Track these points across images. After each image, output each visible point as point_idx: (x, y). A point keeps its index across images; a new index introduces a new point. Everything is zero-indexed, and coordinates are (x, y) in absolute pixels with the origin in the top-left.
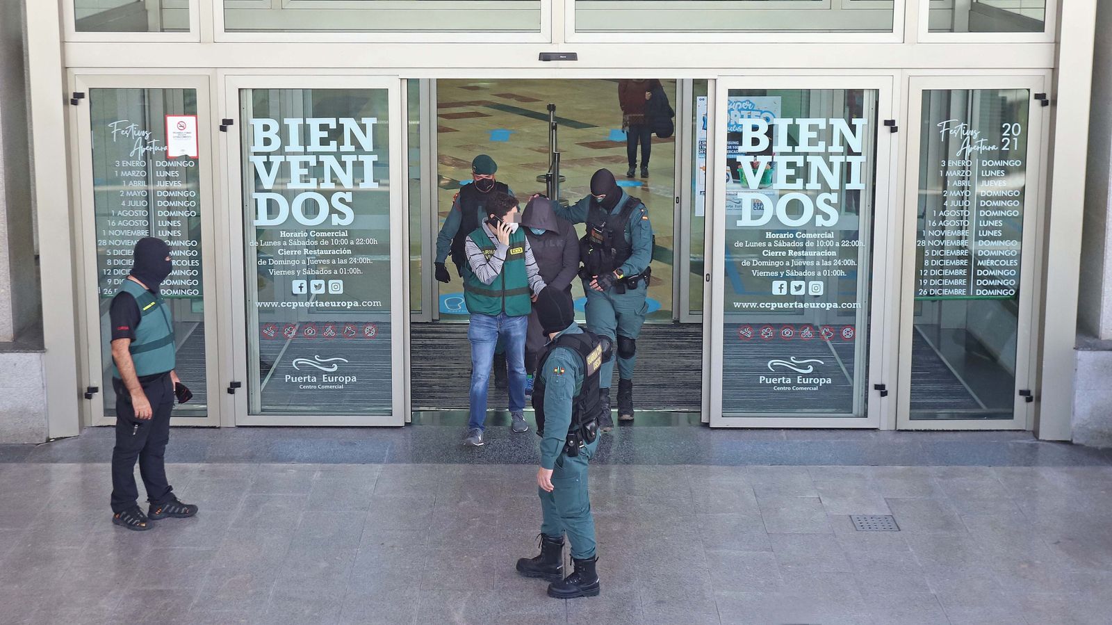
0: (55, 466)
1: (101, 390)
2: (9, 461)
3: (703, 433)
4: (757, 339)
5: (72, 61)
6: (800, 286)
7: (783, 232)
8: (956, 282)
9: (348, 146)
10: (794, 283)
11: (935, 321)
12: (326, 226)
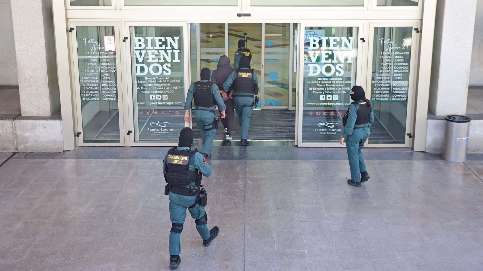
0: (66, 160)
1: (82, 133)
2: (50, 158)
3: (296, 149)
4: (314, 115)
5: (69, 16)
6: (330, 97)
7: (324, 78)
8: (385, 96)
9: (169, 47)
10: (328, 96)
11: (379, 109)
12: (161, 76)
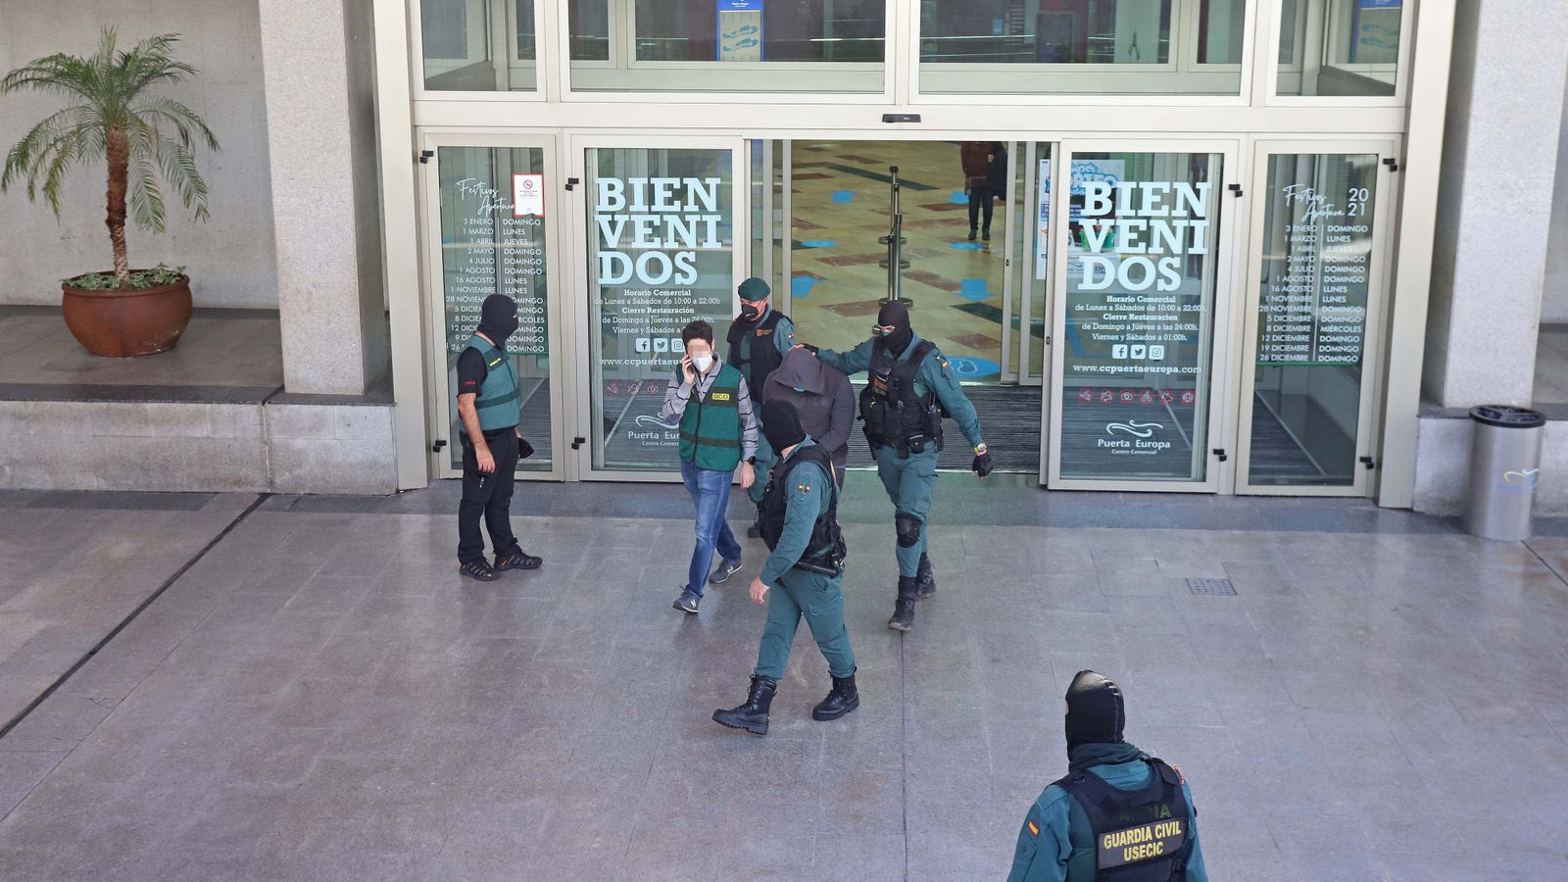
0: (404, 517)
1: (448, 443)
2: (360, 511)
3: (1040, 495)
4: (1096, 402)
5: (421, 120)
6: (1141, 350)
7: (1126, 296)
8: (1299, 348)
9: (691, 207)
10: (1135, 348)
11: (1277, 387)
12: (670, 284)
